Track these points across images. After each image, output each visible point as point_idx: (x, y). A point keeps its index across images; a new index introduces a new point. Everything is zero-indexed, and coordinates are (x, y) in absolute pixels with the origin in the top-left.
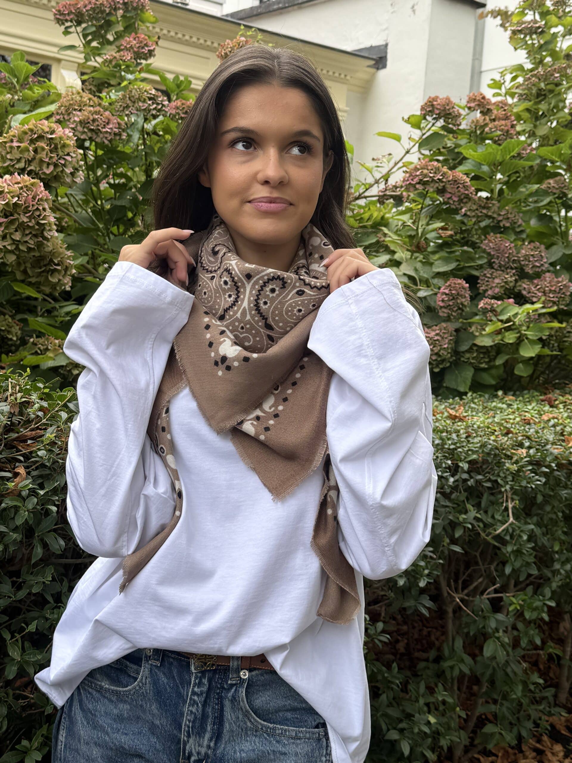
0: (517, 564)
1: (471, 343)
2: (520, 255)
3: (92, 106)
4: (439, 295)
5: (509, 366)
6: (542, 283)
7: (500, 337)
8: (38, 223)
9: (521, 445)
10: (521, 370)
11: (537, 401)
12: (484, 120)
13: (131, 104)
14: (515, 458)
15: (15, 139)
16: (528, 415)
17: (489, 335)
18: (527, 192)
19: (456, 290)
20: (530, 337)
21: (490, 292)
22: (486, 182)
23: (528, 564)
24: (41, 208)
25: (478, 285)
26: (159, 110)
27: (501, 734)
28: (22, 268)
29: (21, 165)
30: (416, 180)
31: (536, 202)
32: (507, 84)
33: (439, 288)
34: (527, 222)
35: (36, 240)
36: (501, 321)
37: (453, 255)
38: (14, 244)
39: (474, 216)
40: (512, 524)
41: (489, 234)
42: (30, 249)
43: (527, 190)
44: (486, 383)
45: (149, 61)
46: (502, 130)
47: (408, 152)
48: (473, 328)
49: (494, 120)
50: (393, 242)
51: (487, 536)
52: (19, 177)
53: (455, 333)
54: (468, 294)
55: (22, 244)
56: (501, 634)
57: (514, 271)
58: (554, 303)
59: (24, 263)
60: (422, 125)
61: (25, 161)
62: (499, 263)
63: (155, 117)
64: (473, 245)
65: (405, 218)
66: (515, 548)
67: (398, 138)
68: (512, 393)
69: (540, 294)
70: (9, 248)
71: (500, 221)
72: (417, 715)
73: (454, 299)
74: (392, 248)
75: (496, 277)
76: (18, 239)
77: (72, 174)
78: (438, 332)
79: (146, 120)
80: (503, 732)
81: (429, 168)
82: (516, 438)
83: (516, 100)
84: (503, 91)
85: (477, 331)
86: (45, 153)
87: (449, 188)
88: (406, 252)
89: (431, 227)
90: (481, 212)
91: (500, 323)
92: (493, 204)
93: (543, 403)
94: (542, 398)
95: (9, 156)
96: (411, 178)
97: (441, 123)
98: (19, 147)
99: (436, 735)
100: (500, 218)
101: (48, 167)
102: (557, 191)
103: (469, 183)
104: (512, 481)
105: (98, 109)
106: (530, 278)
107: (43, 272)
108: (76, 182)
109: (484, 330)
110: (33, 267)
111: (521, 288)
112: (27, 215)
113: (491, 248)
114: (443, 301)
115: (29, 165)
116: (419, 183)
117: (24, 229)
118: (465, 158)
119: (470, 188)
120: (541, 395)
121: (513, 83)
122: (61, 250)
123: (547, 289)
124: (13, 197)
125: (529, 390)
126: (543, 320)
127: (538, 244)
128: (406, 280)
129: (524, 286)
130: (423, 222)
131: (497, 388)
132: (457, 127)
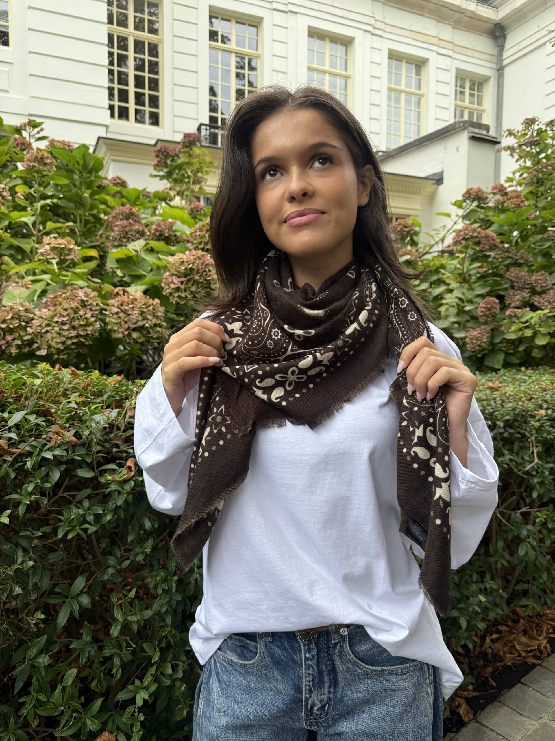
0: (542, 491)
1: (501, 337)
2: (532, 280)
4: (479, 308)
5: (528, 352)
6: (548, 296)
7: (521, 333)
9: (541, 407)
10: (536, 354)
11: (549, 373)
12: (503, 199)
14: (537, 418)
16: (544, 384)
17: (514, 332)
18: (534, 241)
19: (490, 304)
20: (542, 332)
22: (507, 237)
23: (549, 490)
25: (505, 301)
27: (533, 606)
29: (202, 246)
30: (461, 238)
31: (541, 246)
32: (517, 179)
33: (479, 304)
34: (536, 259)
36: (522, 322)
37: (487, 283)
38: (192, 294)
39: (500, 258)
40: (537, 464)
41: (510, 268)
43: (535, 239)
44: (513, 362)
46: (515, 204)
47: (455, 223)
48: (503, 328)
49: (510, 199)
50: (448, 278)
51: (519, 471)
53: (490, 332)
54: (498, 307)
56: (531, 539)
57: (528, 290)
60: (464, 206)
62: (518, 286)
64: (501, 276)
65: (455, 262)
66: (540, 480)
67: (449, 215)
68: (531, 368)
69: (547, 304)
71: (517, 260)
73: (489, 310)
74: (448, 281)
75: (517, 295)
76: (194, 290)
78: (479, 331)
80: (534, 604)
81: (469, 230)
82: (537, 402)
83: (523, 187)
84: (515, 183)
85: (505, 330)
87: (482, 240)
88: (456, 283)
89: (472, 267)
90: (505, 255)
91: (521, 324)
92: (513, 249)
94: (552, 370)
96: (458, 236)
97: (476, 203)
100: (517, 258)
103: (496, 238)
104: (536, 434)
106: (540, 294)
109: (510, 328)
111: (534, 301)
112: (199, 275)
113: (512, 277)
116: (463, 240)
117: (197, 284)
118: (493, 223)
119: (497, 241)
121: (521, 178)
124: (189, 264)
125: (542, 365)
126: (550, 320)
127: (543, 272)
128: (457, 300)
129: (536, 299)
130: (467, 264)
131: (521, 365)
132: (486, 206)
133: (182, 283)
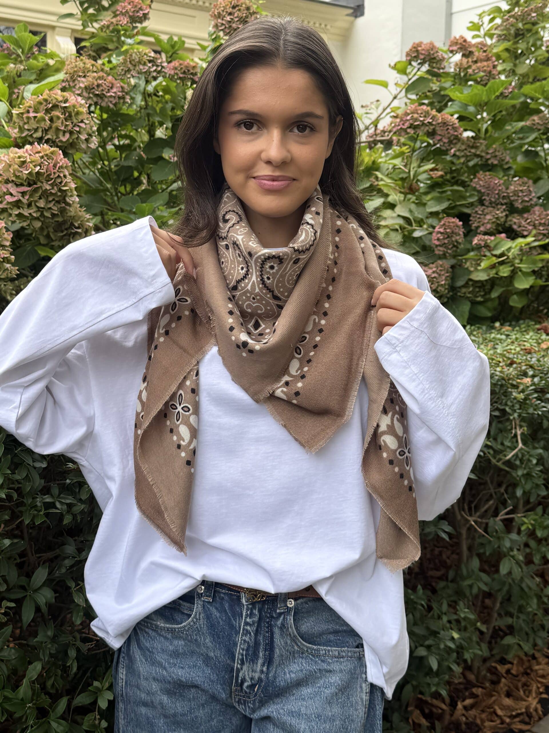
0: (528, 487)
1: (466, 278)
2: (509, 191)
3: (95, 72)
4: (434, 234)
5: (504, 299)
6: (532, 216)
7: (494, 271)
8: (60, 190)
9: (525, 374)
10: (515, 302)
11: (533, 330)
12: (468, 62)
13: (132, 68)
14: (521, 387)
15: (31, 110)
16: (528, 345)
17: (484, 270)
18: (513, 130)
19: (450, 228)
20: (524, 270)
21: (482, 229)
22: (472, 123)
23: (537, 485)
24: (62, 175)
25: (471, 222)
26: (159, 72)
27: (519, 645)
28: (45, 233)
29: (39, 134)
30: (407, 124)
31: (521, 139)
32: (485, 25)
33: (434, 227)
34: (514, 159)
35: (59, 206)
36: (495, 256)
37: (444, 195)
38: (39, 211)
39: (463, 156)
40: (521, 449)
41: (478, 172)
42: (53, 215)
43: (513, 128)
44: (482, 315)
45: (145, 24)
46: (484, 71)
47: (395, 98)
48: (468, 264)
49: (476, 62)
50: (386, 185)
51: (498, 461)
52: (38, 146)
53: (450, 270)
54: (461, 232)
55: (47, 211)
56: (515, 552)
57: (504, 207)
58: (544, 235)
59: (47, 228)
60: (408, 71)
61: (42, 131)
62: (490, 200)
63: (155, 79)
64: (463, 184)
65: (398, 162)
66: (525, 472)
67: (385, 85)
68: (508, 324)
69: (530, 228)
70: (35, 215)
71: (488, 159)
72: (442, 632)
73: (448, 237)
74: (386, 191)
75: (487, 214)
76: (42, 206)
77: (87, 140)
78: (434, 269)
79: (147, 82)
80: (521, 643)
81: (419, 112)
82: (520, 368)
83: (494, 41)
84: (482, 32)
85: (472, 267)
86: (60, 121)
87: (439, 131)
88: (399, 194)
89: (422, 169)
90: (470, 152)
91: (494, 258)
92: (481, 144)
93: (539, 332)
94: (538, 326)
95: (26, 127)
96: (402, 122)
97: (425, 67)
98: (35, 117)
99: (460, 649)
100: (489, 156)
101: (64, 135)
102: (542, 128)
103: (457, 125)
104: (520, 409)
105: (101, 74)
106: (520, 212)
107: (65, 235)
108: (90, 148)
109: (479, 265)
110: (55, 231)
111: (512, 223)
112: (50, 183)
113: (481, 186)
114: (438, 239)
115: (46, 134)
116: (410, 127)
117: (47, 196)
119: (459, 129)
120: (536, 324)
121: (491, 25)
122: (80, 214)
123: (537, 222)
124: (35, 166)
125: (524, 319)
126: (534, 252)
127: (526, 179)
128: (401, 221)
129: (515, 220)
130: (414, 164)
131: (493, 320)
132: (441, 71)
133: (23, 194)
